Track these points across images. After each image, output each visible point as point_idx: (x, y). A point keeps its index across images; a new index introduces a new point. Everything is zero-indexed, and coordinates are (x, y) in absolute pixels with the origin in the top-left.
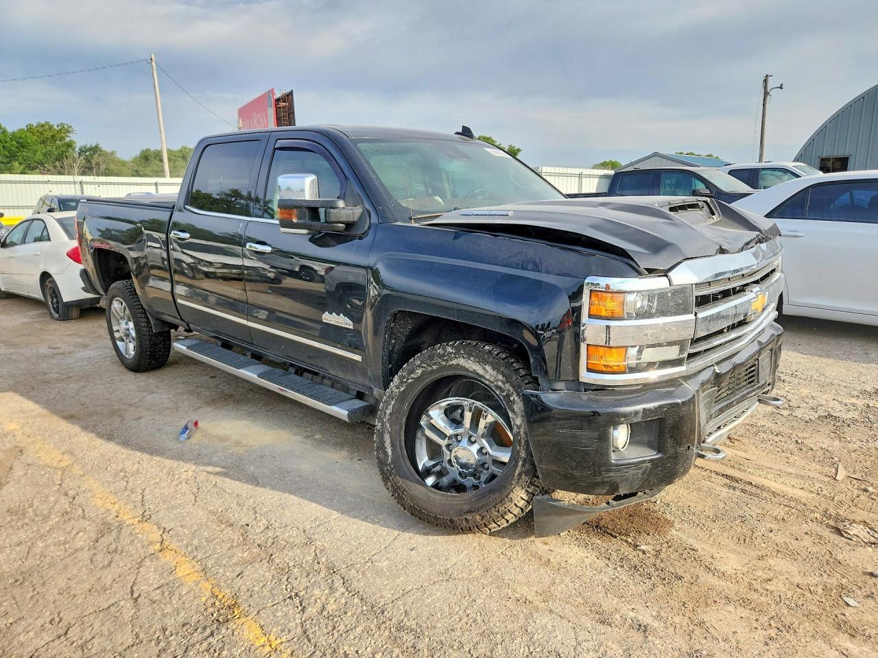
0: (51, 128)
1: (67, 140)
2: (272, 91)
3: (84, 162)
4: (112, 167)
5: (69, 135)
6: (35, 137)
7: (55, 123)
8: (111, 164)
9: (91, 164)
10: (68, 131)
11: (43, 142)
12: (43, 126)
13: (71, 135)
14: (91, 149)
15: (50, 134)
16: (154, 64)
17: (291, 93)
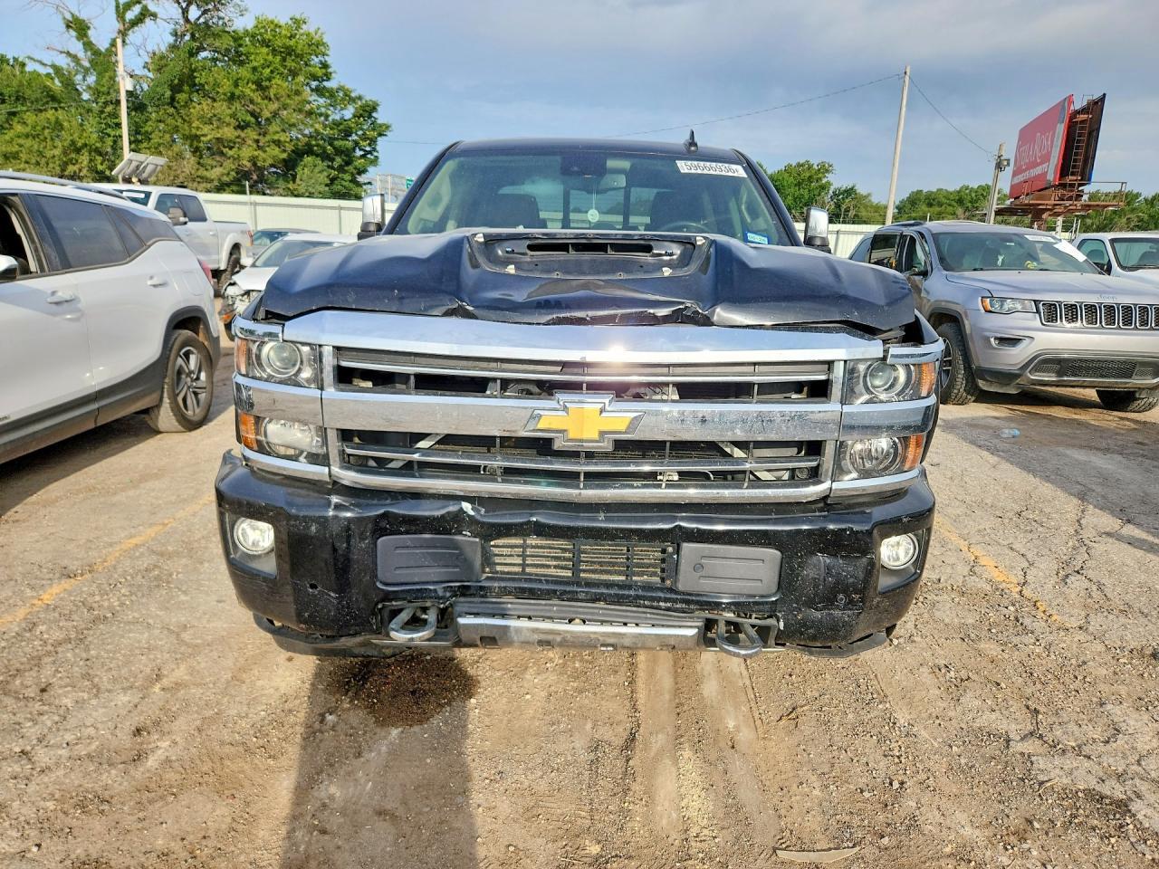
0: (810, 167)
1: (824, 181)
2: (1070, 100)
3: (833, 207)
4: (863, 213)
5: (827, 175)
6: (792, 179)
7: (815, 162)
8: (862, 210)
9: (840, 210)
10: (827, 171)
11: (799, 184)
12: (802, 165)
13: (830, 177)
14: (846, 191)
15: (808, 175)
16: (907, 78)
17: (1103, 99)
